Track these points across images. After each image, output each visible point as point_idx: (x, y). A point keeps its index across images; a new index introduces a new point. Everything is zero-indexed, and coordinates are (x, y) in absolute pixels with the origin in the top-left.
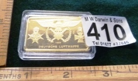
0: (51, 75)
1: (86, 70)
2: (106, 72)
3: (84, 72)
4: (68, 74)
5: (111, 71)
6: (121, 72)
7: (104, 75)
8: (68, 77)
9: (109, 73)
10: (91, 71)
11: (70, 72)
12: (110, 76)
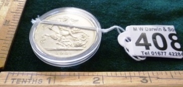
0: (79, 80)
1: (120, 75)
2: (144, 78)
3: (118, 78)
4: (99, 79)
5: (149, 77)
6: (162, 79)
7: (141, 81)
8: (99, 83)
9: (148, 79)
10: (126, 77)
11: (101, 78)
12: (149, 82)
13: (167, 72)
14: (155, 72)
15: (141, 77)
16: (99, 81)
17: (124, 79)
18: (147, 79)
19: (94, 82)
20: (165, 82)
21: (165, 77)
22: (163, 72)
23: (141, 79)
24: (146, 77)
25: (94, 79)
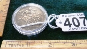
13: (85, 40)
14: (79, 40)
15: (72, 43)
16: (51, 45)
17: (63, 44)
18: (75, 44)
19: (49, 46)
20: (83, 46)
21: (84, 43)
22: (83, 40)
23: (72, 44)
24: (74, 43)
25: (49, 44)
